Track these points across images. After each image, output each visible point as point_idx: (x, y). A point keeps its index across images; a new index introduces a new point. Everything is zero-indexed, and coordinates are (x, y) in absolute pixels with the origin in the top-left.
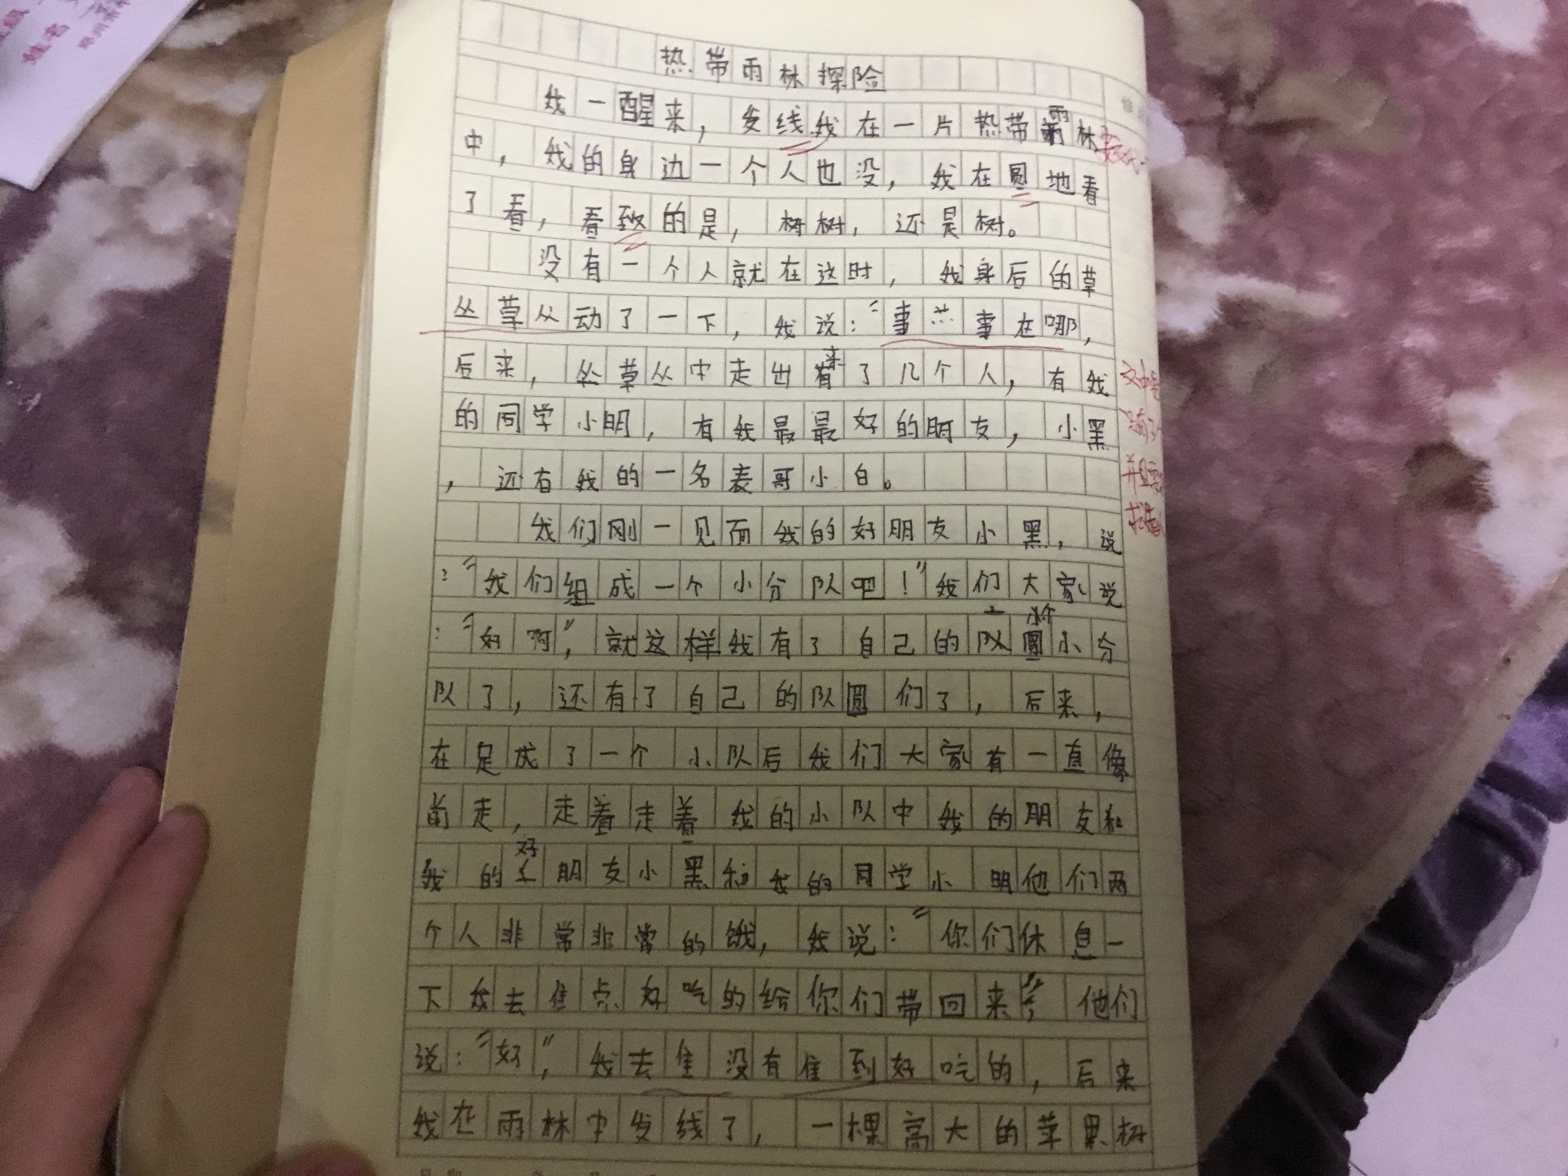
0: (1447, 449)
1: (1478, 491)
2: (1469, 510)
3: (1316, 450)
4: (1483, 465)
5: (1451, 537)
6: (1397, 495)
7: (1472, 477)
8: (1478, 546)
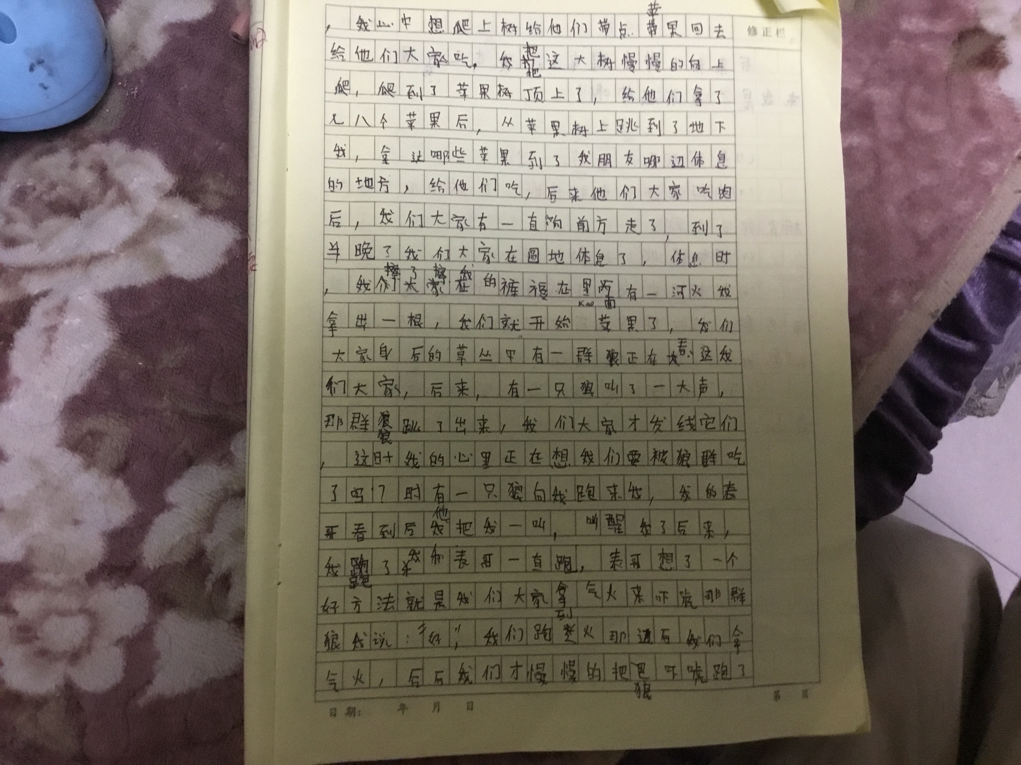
0: (979, 31)
1: (998, 55)
2: (993, 67)
3: (895, 41)
4: (1002, 38)
5: (983, 85)
6: (947, 63)
7: (995, 47)
8: (999, 89)
